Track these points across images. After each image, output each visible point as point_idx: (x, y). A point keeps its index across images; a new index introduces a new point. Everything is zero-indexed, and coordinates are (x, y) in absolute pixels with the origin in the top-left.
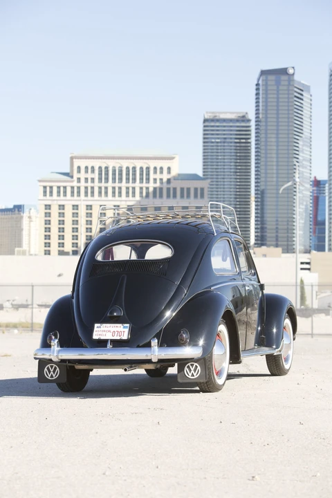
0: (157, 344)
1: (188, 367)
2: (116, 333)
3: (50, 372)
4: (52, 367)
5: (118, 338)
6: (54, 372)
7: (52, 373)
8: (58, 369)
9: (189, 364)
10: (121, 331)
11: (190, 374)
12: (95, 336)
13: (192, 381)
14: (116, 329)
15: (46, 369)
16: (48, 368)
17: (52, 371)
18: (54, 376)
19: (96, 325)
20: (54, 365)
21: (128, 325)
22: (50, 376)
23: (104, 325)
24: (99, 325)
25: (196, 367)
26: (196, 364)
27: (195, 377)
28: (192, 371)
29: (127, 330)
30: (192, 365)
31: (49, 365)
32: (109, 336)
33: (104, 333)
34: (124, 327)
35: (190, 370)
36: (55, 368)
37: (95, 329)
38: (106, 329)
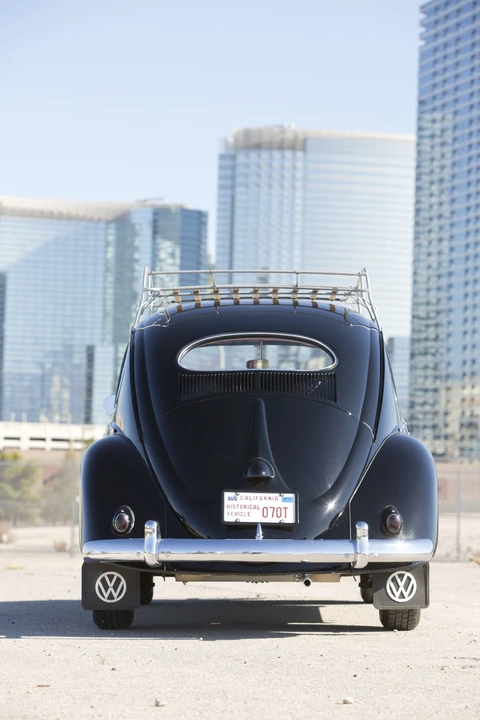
0: (367, 533)
1: (394, 580)
2: (270, 511)
3: (106, 588)
4: (111, 577)
5: (276, 520)
6: (115, 588)
7: (111, 589)
8: (123, 582)
9: (395, 574)
10: (279, 507)
11: (398, 594)
12: (229, 517)
13: (402, 607)
14: (268, 504)
15: (98, 583)
16: (103, 581)
17: (111, 585)
18: (115, 595)
19: (227, 495)
20: (116, 575)
21: (292, 496)
22: (106, 595)
23: (242, 494)
24: (232, 494)
25: (409, 579)
26: (408, 574)
27: (407, 599)
28: (402, 589)
29: (291, 507)
30: (401, 576)
31: (105, 575)
32: (255, 517)
33: (246, 511)
34: (285, 500)
35: (398, 586)
36: (118, 580)
37: (227, 502)
38: (248, 503)
